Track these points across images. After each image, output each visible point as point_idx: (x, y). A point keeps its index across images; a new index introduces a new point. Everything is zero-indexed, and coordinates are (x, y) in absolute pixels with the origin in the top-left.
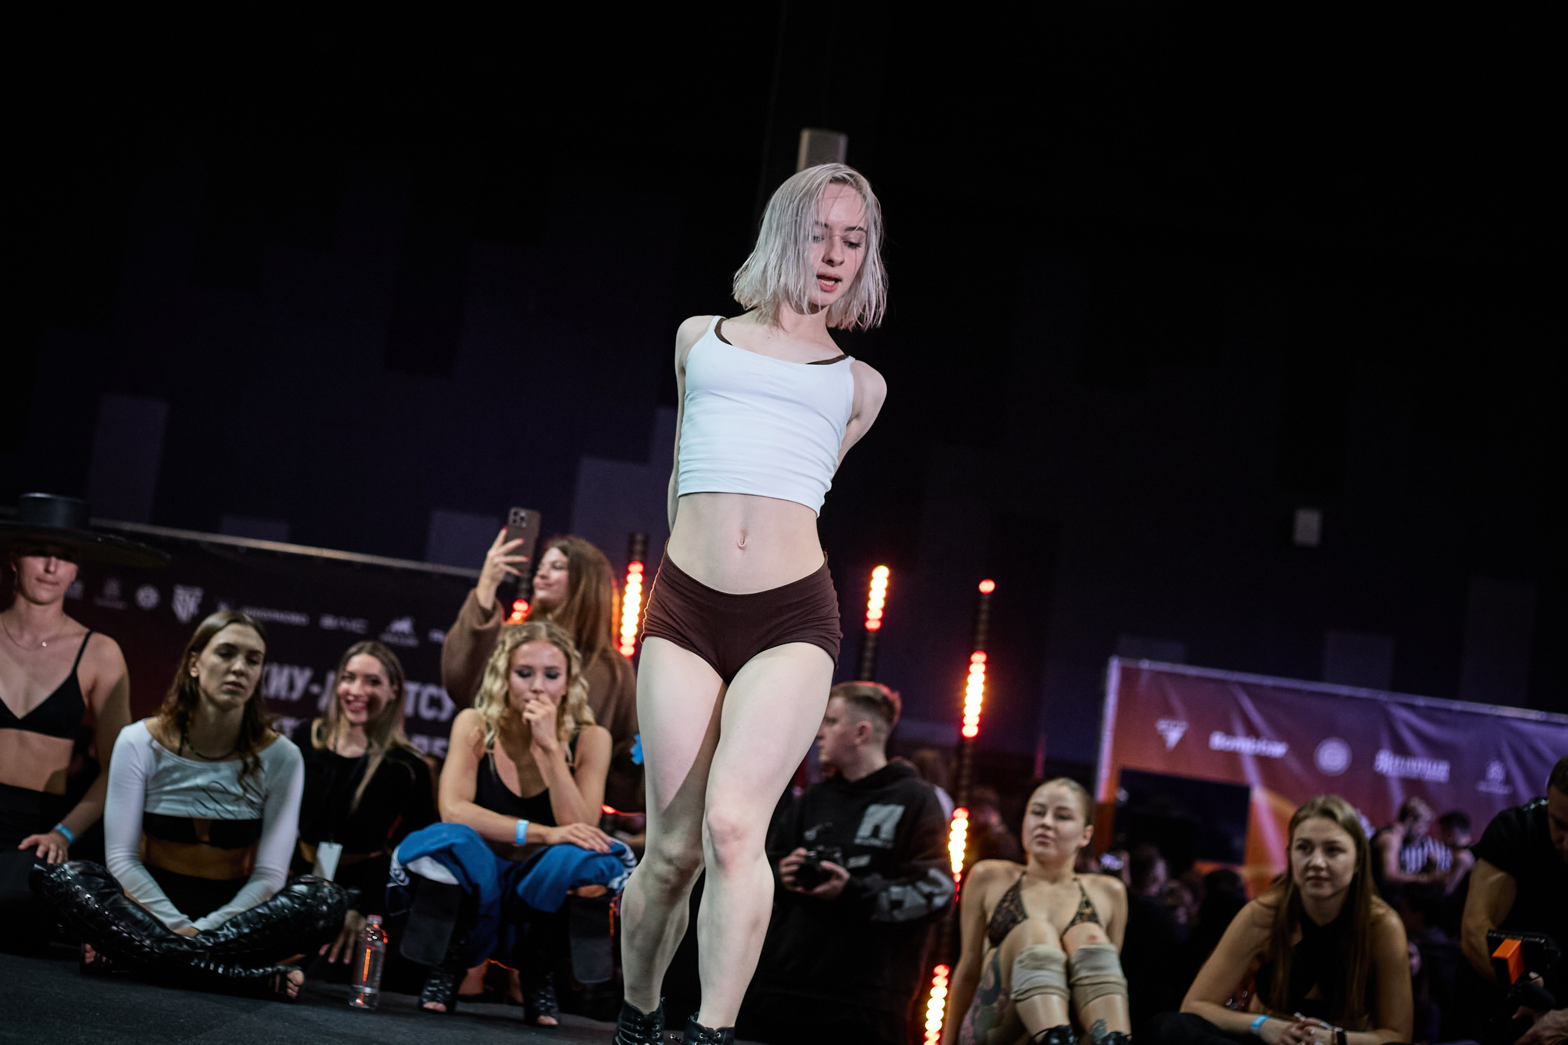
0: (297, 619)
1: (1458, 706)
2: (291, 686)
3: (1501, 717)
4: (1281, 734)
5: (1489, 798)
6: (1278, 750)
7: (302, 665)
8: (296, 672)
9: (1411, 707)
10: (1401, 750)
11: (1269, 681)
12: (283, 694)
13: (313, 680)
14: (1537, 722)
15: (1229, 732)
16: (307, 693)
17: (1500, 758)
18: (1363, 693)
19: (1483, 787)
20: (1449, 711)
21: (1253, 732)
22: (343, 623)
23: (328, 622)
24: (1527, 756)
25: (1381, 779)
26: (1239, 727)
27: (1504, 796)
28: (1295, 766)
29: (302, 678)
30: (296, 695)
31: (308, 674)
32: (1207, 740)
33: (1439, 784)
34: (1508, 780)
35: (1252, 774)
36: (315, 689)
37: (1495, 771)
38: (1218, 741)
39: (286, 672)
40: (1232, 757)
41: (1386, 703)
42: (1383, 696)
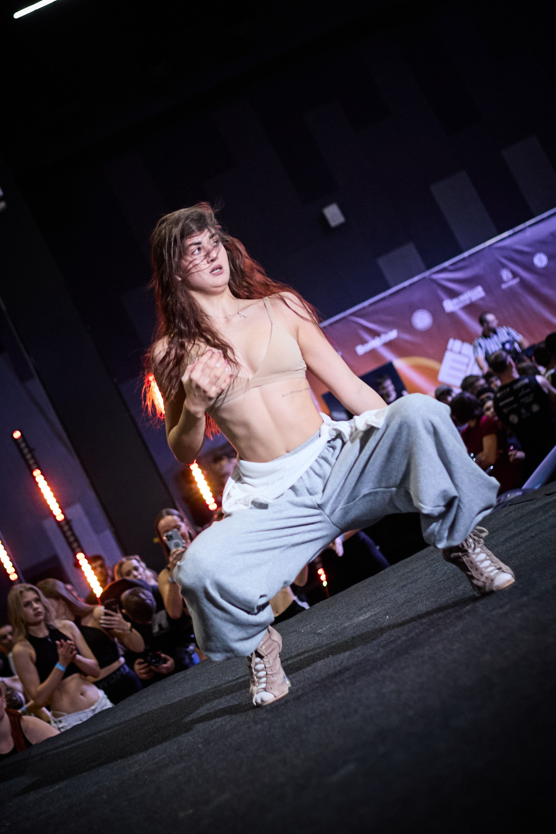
1: (466, 254)
3: (490, 246)
4: (390, 325)
5: (511, 289)
6: (393, 334)
9: (444, 270)
10: (453, 294)
11: (366, 303)
14: (510, 236)
15: (364, 342)
17: (504, 266)
18: (416, 279)
19: (504, 286)
20: (464, 259)
21: (375, 334)
24: (517, 257)
25: (452, 315)
26: (366, 336)
27: (518, 283)
28: (407, 337)
32: (355, 352)
33: (482, 299)
34: (515, 275)
35: (388, 356)
37: (506, 274)
38: (361, 350)
40: (373, 353)
41: (430, 275)
42: (426, 274)
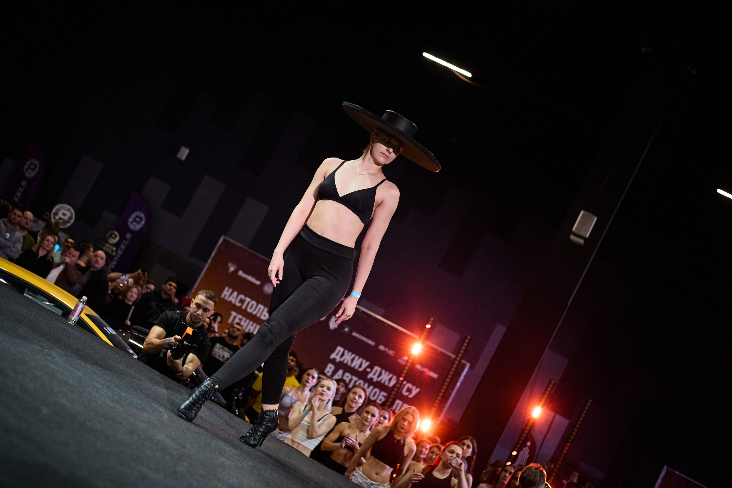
0: (370, 342)
2: (360, 366)
7: (367, 361)
8: (364, 361)
12: (356, 368)
13: (368, 367)
16: (365, 369)
22: (387, 349)
23: (382, 348)
29: (365, 364)
30: (361, 370)
31: (368, 363)
36: (368, 370)
39: (361, 360)
